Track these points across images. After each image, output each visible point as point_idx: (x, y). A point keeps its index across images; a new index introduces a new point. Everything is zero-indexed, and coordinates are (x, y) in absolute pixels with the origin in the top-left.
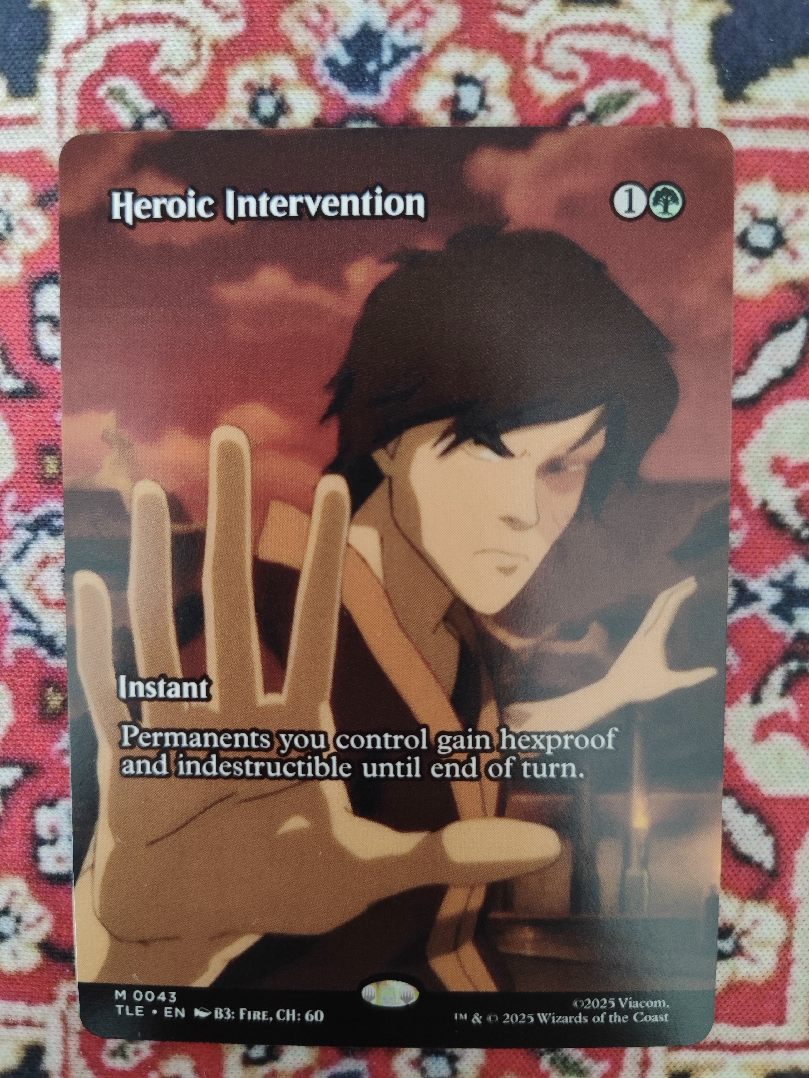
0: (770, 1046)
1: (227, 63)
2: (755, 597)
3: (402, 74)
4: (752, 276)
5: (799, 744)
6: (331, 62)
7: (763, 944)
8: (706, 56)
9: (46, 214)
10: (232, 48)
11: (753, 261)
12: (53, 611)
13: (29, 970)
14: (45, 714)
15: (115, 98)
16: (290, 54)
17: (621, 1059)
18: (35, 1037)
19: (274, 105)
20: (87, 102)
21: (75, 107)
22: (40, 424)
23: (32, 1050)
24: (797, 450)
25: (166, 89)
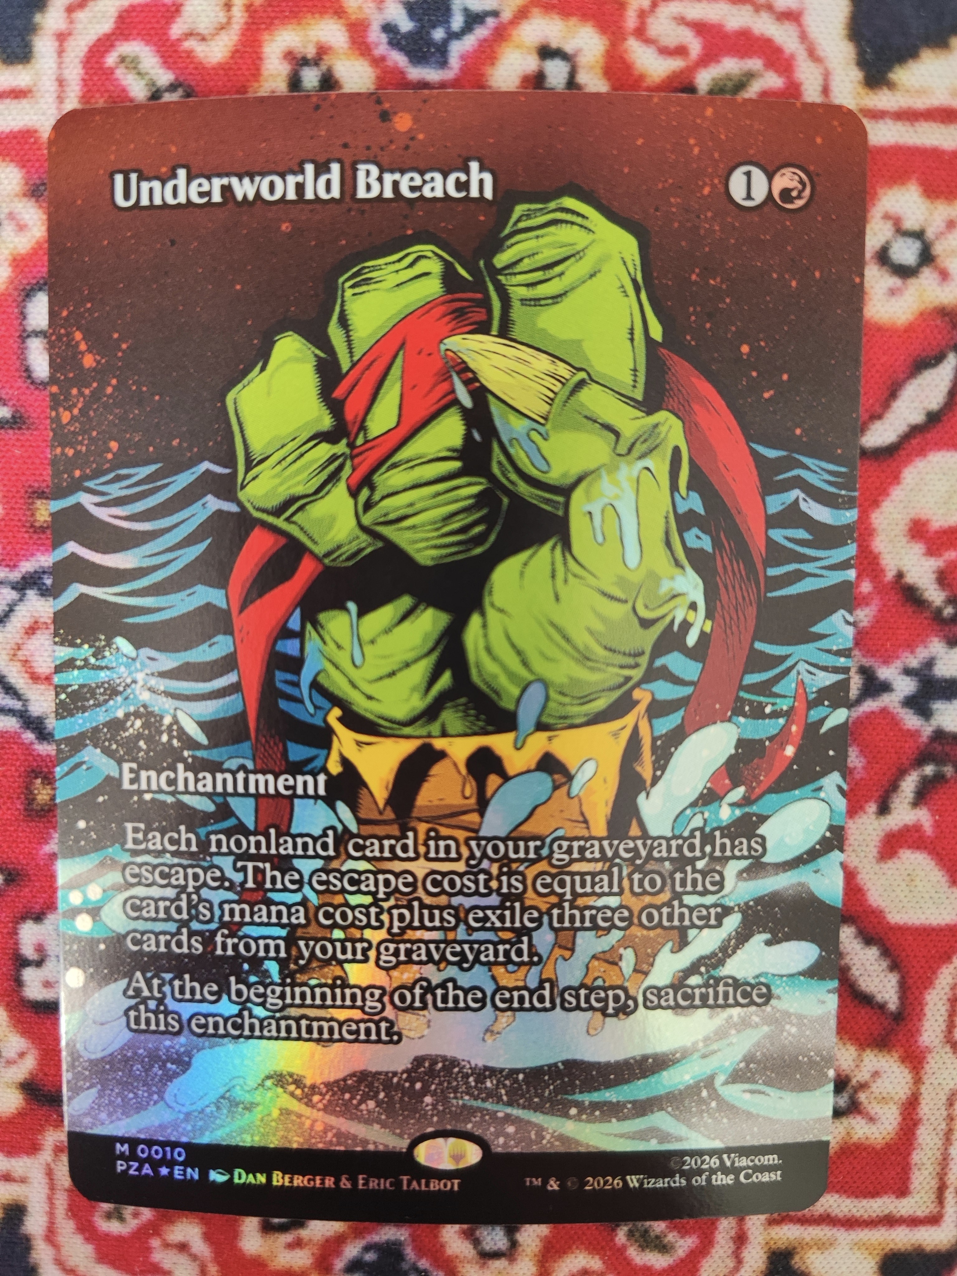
0: (890, 1221)
1: (263, 26)
2: (886, 687)
3: (476, 43)
4: (893, 300)
5: (933, 863)
6: (389, 28)
7: (883, 1100)
8: (844, 32)
9: (41, 207)
10: (270, 9)
11: (894, 281)
12: (43, 687)
13: (8, 1115)
14: (32, 810)
15: (127, 68)
16: (340, 18)
17: (712, 1233)
18: (15, 1194)
19: (319, 78)
20: (93, 71)
21: (78, 78)
22: (29, 461)
23: (11, 1210)
24: (941, 511)
25: (188, 57)
